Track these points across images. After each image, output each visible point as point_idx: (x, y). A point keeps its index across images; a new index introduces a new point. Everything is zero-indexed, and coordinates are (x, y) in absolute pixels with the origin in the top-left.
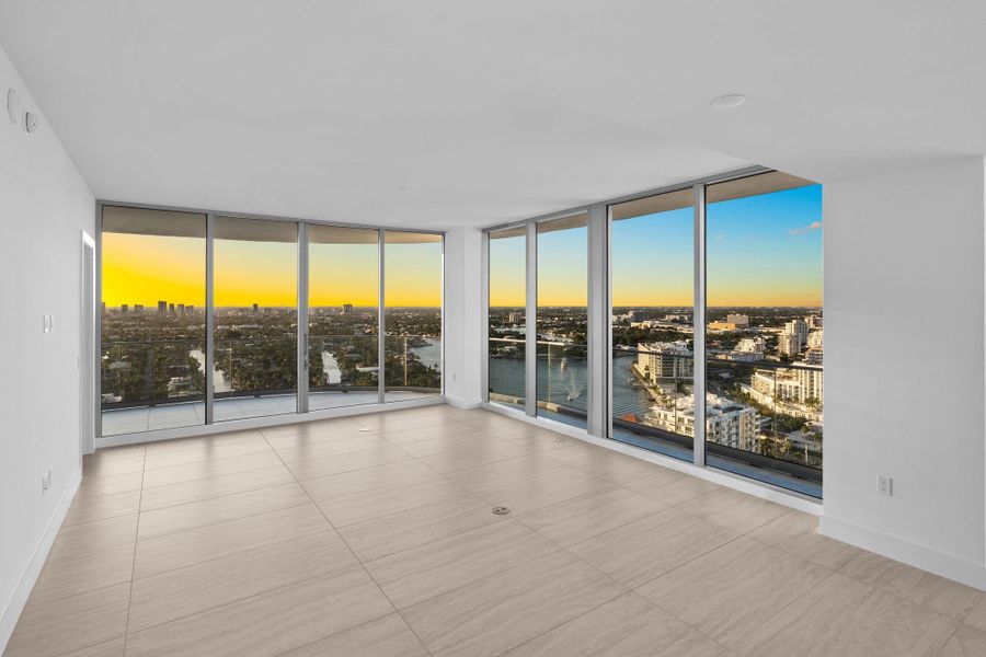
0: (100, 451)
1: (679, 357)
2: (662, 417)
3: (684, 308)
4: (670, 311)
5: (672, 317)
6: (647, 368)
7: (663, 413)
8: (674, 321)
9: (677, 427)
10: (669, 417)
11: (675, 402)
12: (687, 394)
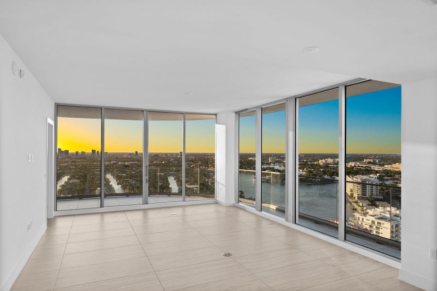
0: (56, 217)
1: (372, 185)
2: (361, 219)
3: (376, 155)
4: (367, 157)
5: (368, 160)
6: (351, 191)
7: (361, 217)
8: (369, 163)
9: (371, 226)
10: (365, 220)
11: (368, 210)
12: (377, 206)
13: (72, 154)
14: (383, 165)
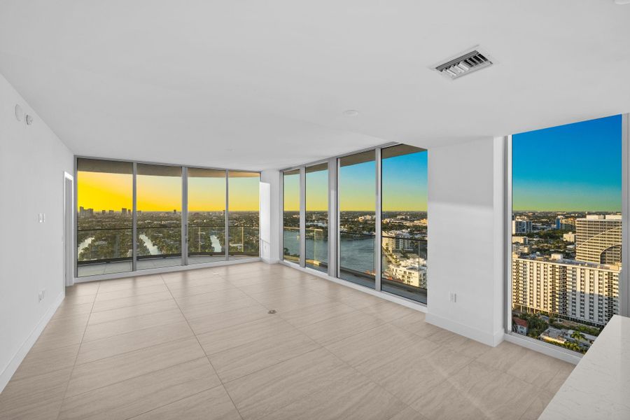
0: (77, 284)
1: (404, 239)
2: (395, 271)
3: (407, 212)
4: (400, 214)
5: (402, 217)
6: (387, 244)
7: (395, 269)
8: (402, 219)
9: (403, 276)
10: (398, 271)
11: (401, 262)
12: (408, 258)
13: (98, 214)
14: (413, 221)
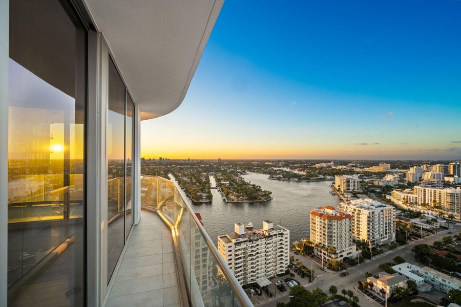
2: (345, 208)
3: (357, 161)
4: (350, 162)
5: (351, 164)
6: (339, 186)
7: (345, 206)
8: (353, 166)
9: (353, 213)
10: (348, 208)
11: (351, 201)
12: (358, 198)
14: (363, 168)
